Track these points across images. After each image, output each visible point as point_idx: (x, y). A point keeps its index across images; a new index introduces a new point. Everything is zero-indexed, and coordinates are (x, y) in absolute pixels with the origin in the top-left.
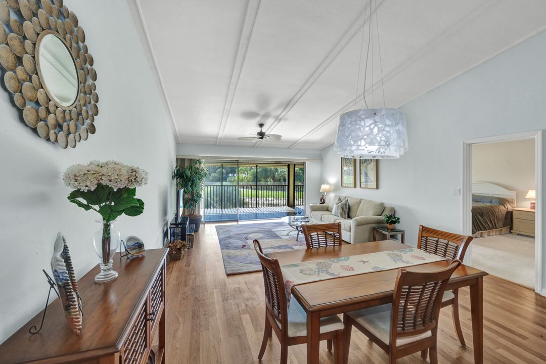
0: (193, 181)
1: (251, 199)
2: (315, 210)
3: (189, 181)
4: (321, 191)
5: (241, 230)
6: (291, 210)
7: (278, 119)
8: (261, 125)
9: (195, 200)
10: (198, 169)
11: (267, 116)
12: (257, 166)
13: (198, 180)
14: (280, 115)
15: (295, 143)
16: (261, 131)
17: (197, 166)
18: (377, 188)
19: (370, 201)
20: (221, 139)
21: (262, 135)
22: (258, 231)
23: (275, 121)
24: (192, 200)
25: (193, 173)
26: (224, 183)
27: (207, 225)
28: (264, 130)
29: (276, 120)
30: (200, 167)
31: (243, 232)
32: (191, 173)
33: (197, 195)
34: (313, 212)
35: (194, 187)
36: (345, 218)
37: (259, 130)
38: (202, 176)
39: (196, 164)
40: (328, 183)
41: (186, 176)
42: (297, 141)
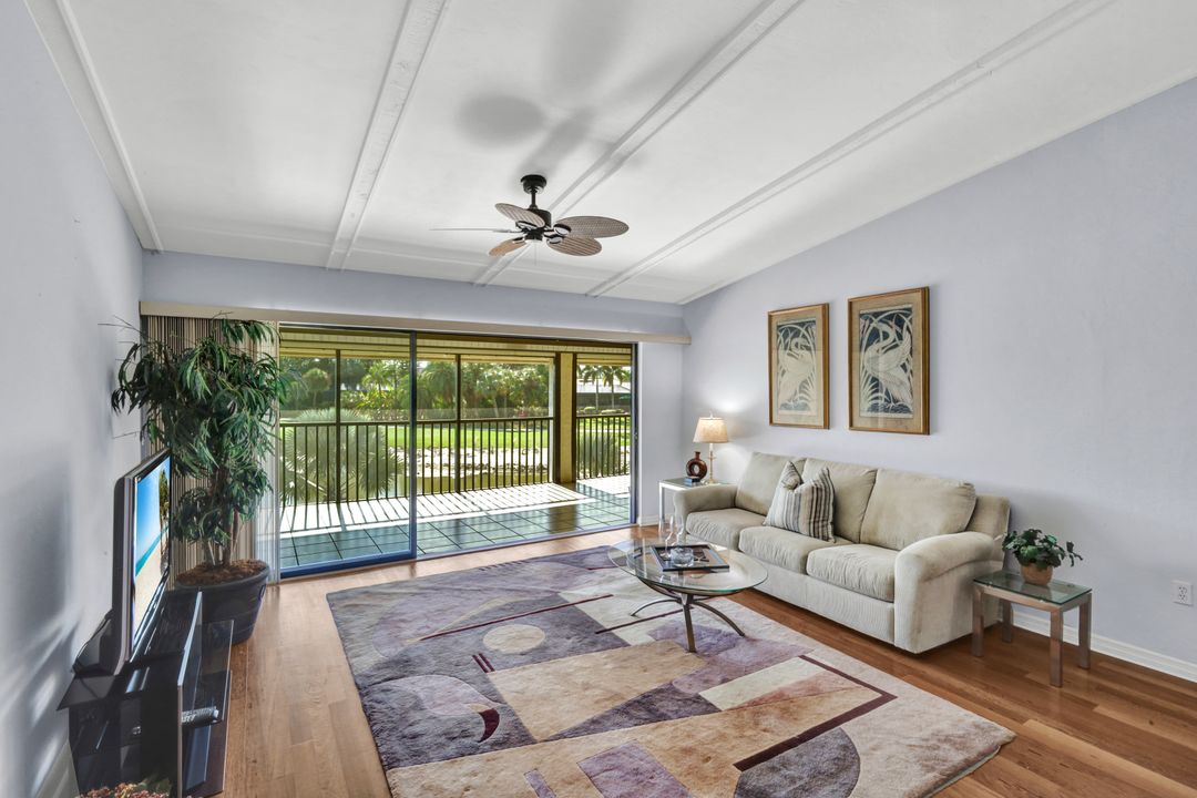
0: (223, 415)
2: (699, 509)
3: (202, 417)
4: (693, 440)
5: (441, 611)
7: (614, 155)
8: (533, 182)
9: (232, 500)
10: (246, 360)
11: (569, 134)
12: (459, 359)
13: (246, 412)
14: (630, 132)
15: (620, 274)
16: (534, 205)
17: (243, 346)
18: (927, 431)
19: (918, 478)
20: (350, 242)
22: (512, 606)
23: (597, 165)
24: (219, 500)
25: (223, 378)
27: (287, 591)
29: (605, 159)
30: (255, 352)
31: (456, 620)
32: (211, 381)
33: (243, 478)
34: (692, 517)
35: (226, 441)
36: (827, 539)
38: (267, 392)
39: (237, 336)
40: (717, 414)
41: (187, 392)
42: (628, 270)
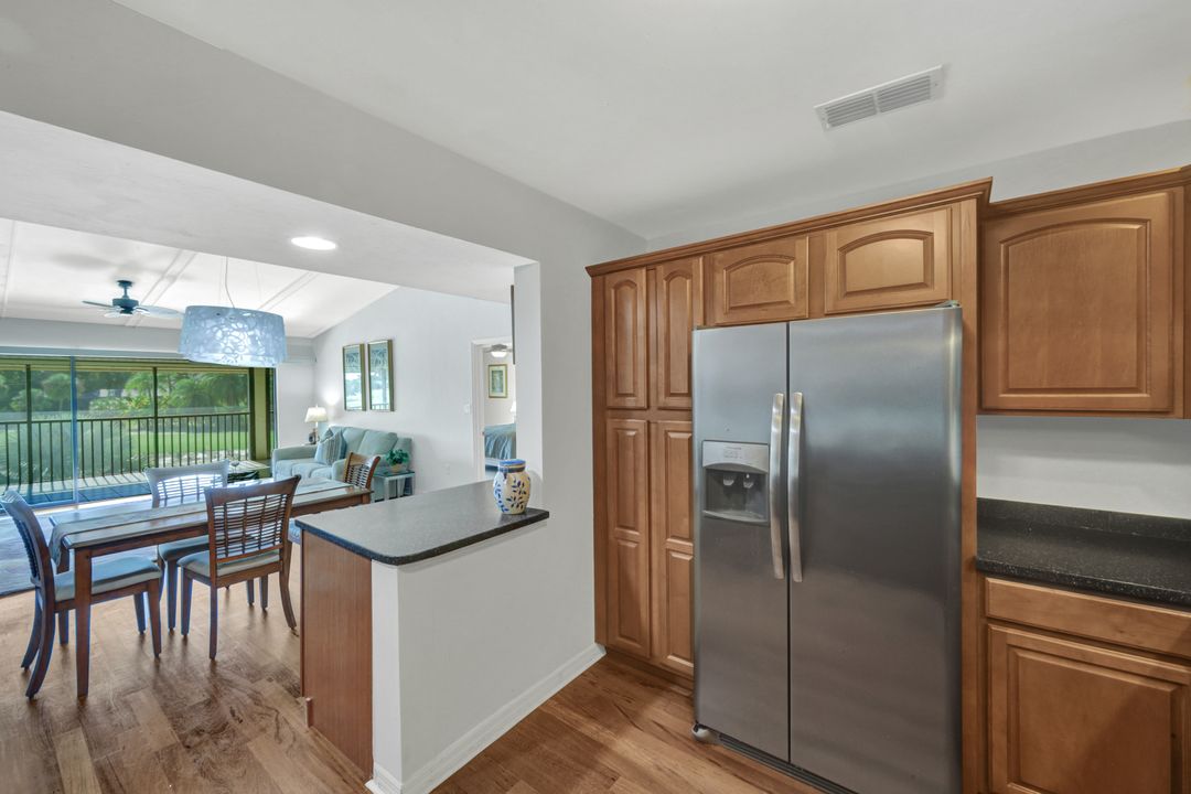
1: (180, 456)
2: (287, 458)
4: (306, 420)
6: (257, 466)
7: (168, 276)
8: (125, 284)
12: (155, 370)
14: (169, 268)
16: (126, 295)
18: (392, 409)
21: (127, 306)
23: (159, 281)
26: (80, 416)
28: (132, 294)
29: (162, 278)
34: (278, 463)
37: (119, 293)
